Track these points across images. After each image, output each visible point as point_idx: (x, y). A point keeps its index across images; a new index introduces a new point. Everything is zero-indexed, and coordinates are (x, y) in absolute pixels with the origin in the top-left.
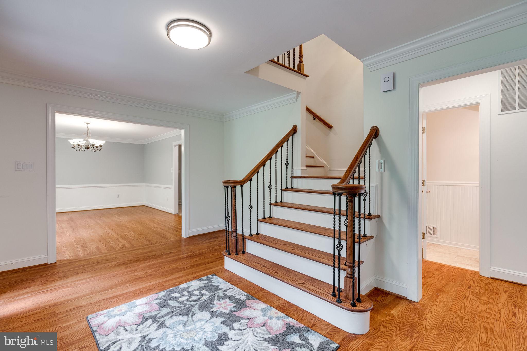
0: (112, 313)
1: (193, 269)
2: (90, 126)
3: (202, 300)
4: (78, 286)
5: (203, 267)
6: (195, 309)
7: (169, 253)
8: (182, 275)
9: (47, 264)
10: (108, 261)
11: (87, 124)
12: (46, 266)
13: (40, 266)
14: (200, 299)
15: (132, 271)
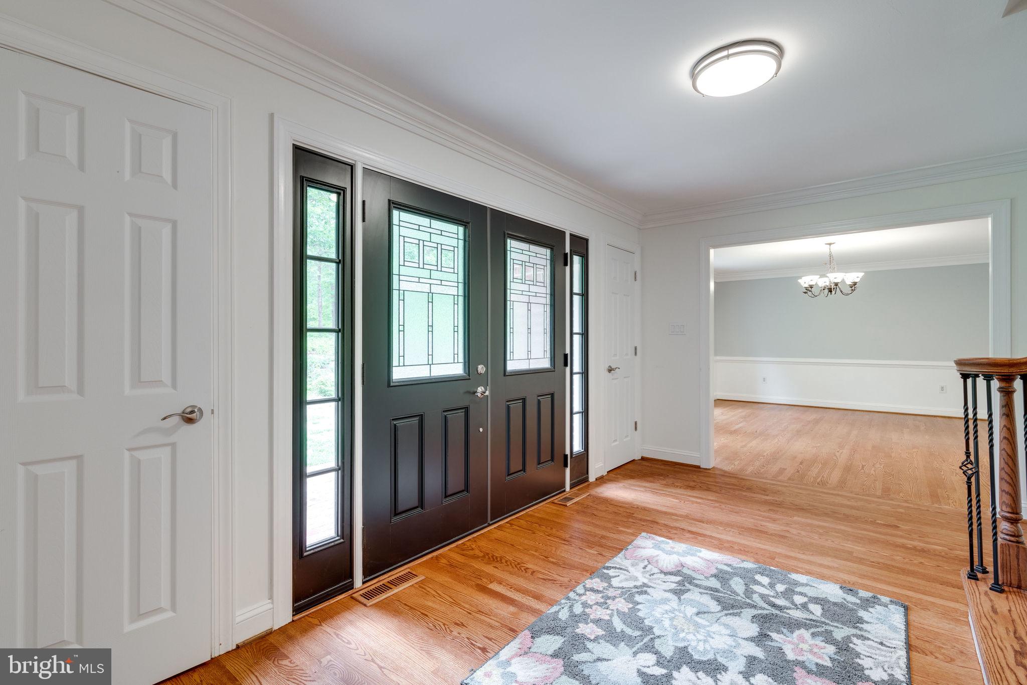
0: (663, 546)
1: (880, 572)
2: (834, 248)
3: (785, 613)
4: (686, 502)
5: (909, 581)
6: (749, 613)
7: (884, 525)
8: (836, 565)
9: (699, 467)
10: (764, 493)
11: (828, 246)
12: (696, 469)
13: (692, 467)
14: (785, 610)
15: (767, 518)
